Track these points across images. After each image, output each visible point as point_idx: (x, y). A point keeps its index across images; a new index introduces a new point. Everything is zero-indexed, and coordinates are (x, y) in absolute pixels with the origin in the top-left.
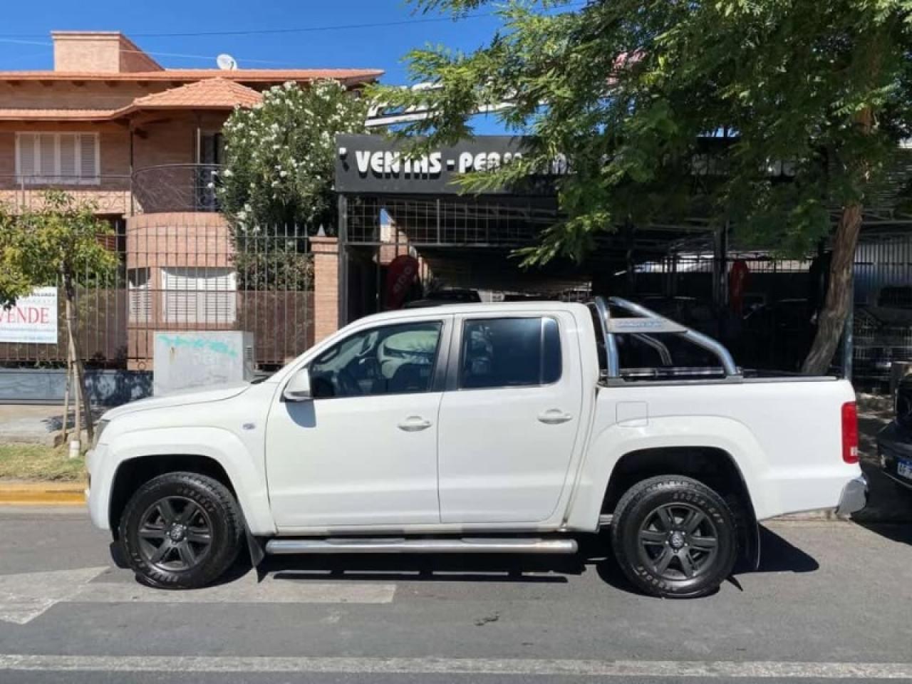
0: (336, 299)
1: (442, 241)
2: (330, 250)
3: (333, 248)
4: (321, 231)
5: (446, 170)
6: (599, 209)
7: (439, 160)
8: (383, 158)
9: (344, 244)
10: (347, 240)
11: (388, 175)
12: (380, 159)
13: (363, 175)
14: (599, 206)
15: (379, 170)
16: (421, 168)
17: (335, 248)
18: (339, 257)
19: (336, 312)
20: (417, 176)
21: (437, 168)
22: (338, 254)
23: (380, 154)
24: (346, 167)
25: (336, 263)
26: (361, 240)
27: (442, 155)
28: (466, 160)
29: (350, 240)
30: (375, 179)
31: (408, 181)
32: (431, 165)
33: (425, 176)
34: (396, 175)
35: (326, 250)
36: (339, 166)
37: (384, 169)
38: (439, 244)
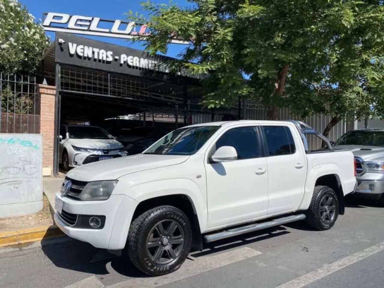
0: (54, 120)
1: (111, 95)
2: (51, 93)
3: (53, 92)
4: (45, 82)
5: (114, 61)
6: (246, 87)
7: (111, 55)
8: (84, 49)
9: (59, 90)
10: (60, 89)
11: (85, 58)
12: (81, 49)
13: (71, 56)
14: (246, 86)
15: (81, 54)
16: (103, 58)
17: (54, 92)
18: (55, 97)
19: (53, 127)
20: (100, 61)
21: (110, 59)
22: (55, 95)
23: (82, 46)
24: (62, 50)
25: (54, 100)
26: (68, 89)
27: (113, 53)
28: (124, 58)
29: (62, 88)
30: (77, 58)
31: (95, 63)
32: (107, 57)
33: (104, 61)
34: (89, 59)
35: (49, 92)
36: (58, 48)
37: (84, 54)
38: (109, 96)
